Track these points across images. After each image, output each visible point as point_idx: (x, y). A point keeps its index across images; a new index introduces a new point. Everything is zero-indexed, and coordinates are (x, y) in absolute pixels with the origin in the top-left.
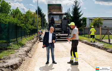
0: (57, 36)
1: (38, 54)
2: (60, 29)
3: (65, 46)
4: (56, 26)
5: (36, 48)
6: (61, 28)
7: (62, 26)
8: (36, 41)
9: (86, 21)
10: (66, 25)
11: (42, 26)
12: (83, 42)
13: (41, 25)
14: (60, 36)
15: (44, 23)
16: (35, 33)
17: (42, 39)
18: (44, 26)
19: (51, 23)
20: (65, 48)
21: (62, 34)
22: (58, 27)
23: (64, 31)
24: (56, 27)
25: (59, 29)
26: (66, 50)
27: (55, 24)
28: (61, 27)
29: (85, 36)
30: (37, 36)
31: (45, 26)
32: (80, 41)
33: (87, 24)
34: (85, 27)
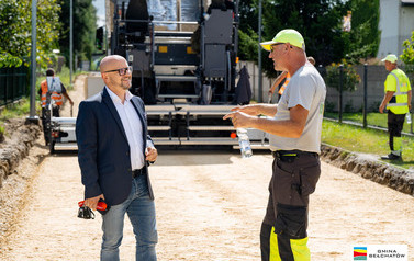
0: (170, 116)
1: (34, 244)
2: (187, 73)
3: (225, 194)
4: (164, 50)
5: (22, 204)
6: (193, 67)
7: (199, 51)
8: (24, 155)
9: (375, 21)
10: (228, 47)
11: (64, 51)
12: (353, 164)
13: (62, 43)
14: (188, 116)
15: (80, 26)
16: (18, 96)
17: (66, 135)
18: (77, 47)
19: (130, 27)
20: (226, 204)
21: (200, 102)
22: (177, 54)
23: (214, 84)
24: (162, 59)
25: (182, 68)
26: (231, 221)
27: (158, 40)
28: (194, 59)
29: (365, 122)
30: (29, 122)
31: (88, 49)
32: (334, 156)
33: (384, 36)
34: (372, 62)
